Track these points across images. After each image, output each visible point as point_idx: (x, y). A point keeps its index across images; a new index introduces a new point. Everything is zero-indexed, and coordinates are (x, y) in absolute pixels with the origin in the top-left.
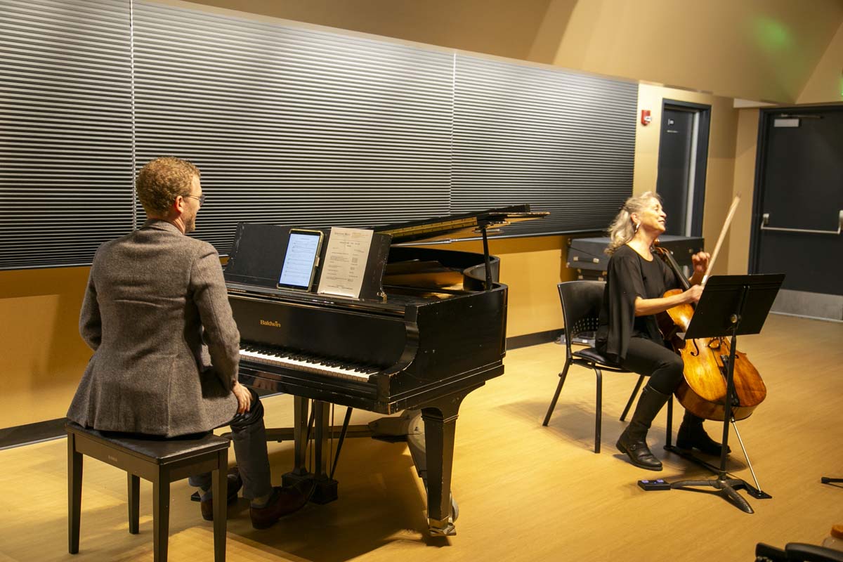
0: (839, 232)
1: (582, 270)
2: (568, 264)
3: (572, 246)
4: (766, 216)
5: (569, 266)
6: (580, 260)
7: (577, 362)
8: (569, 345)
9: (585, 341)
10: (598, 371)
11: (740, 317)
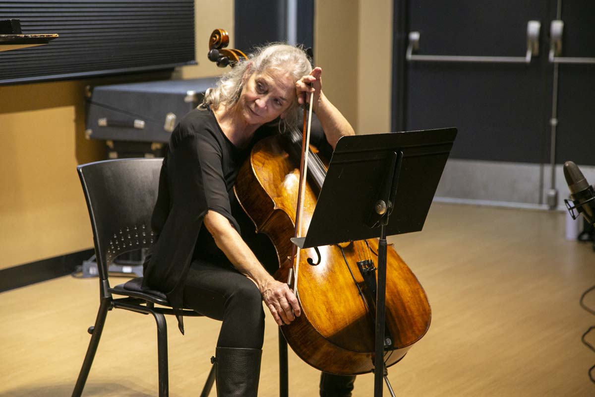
0: (528, 58)
1: (115, 142)
2: (89, 132)
3: (94, 100)
4: (415, 36)
5: (91, 136)
6: (111, 124)
7: (120, 304)
8: (103, 275)
9: (127, 269)
10: (159, 316)
11: (390, 203)
